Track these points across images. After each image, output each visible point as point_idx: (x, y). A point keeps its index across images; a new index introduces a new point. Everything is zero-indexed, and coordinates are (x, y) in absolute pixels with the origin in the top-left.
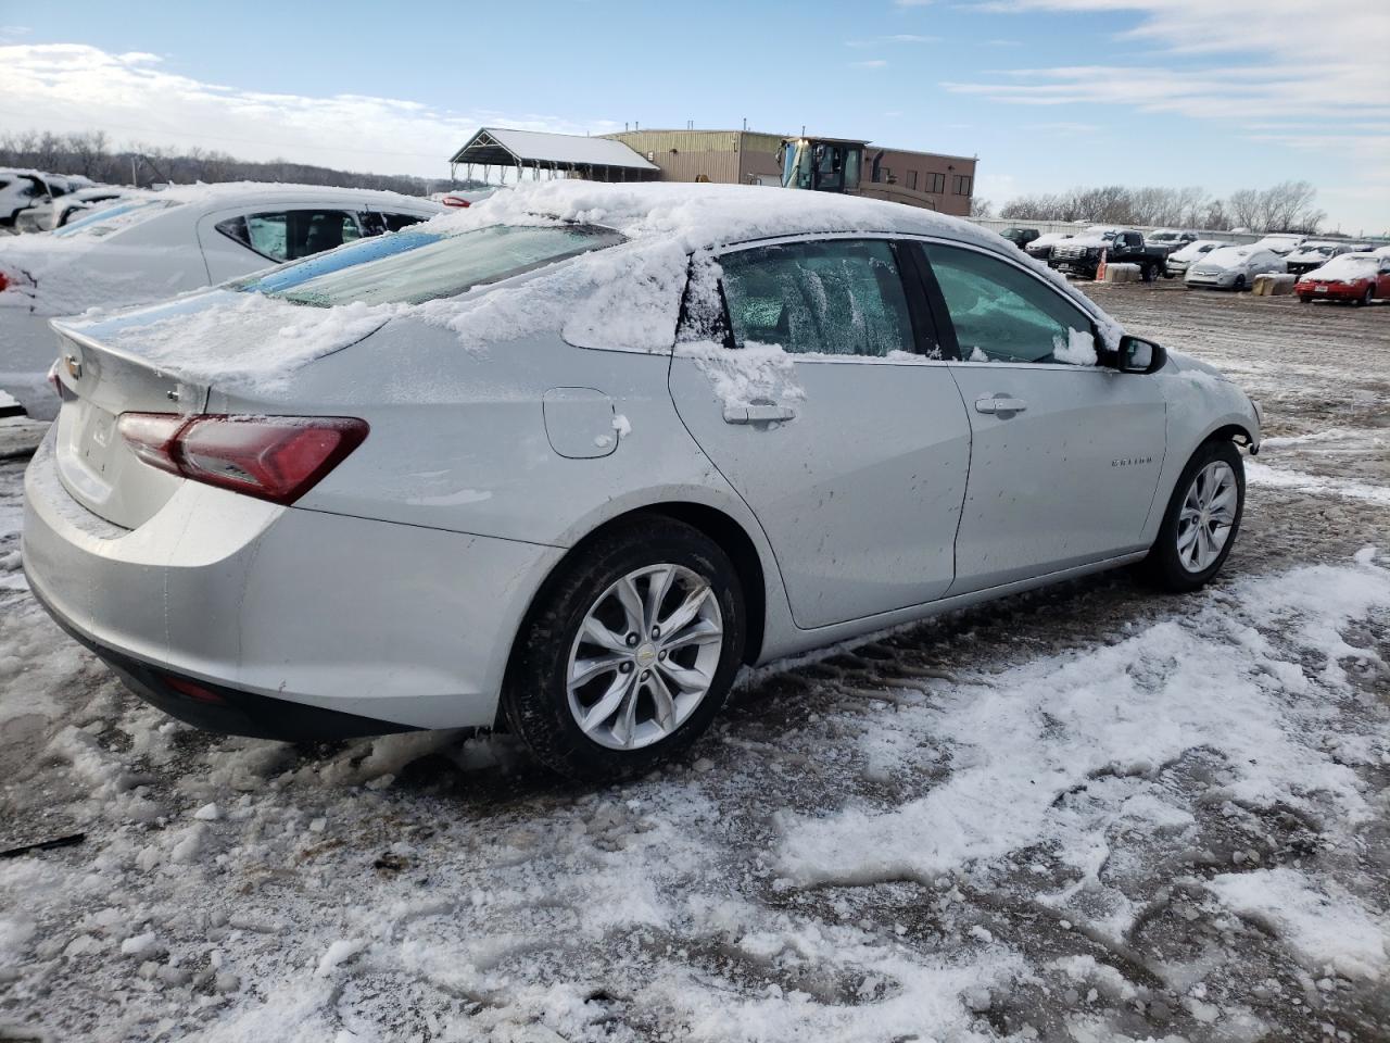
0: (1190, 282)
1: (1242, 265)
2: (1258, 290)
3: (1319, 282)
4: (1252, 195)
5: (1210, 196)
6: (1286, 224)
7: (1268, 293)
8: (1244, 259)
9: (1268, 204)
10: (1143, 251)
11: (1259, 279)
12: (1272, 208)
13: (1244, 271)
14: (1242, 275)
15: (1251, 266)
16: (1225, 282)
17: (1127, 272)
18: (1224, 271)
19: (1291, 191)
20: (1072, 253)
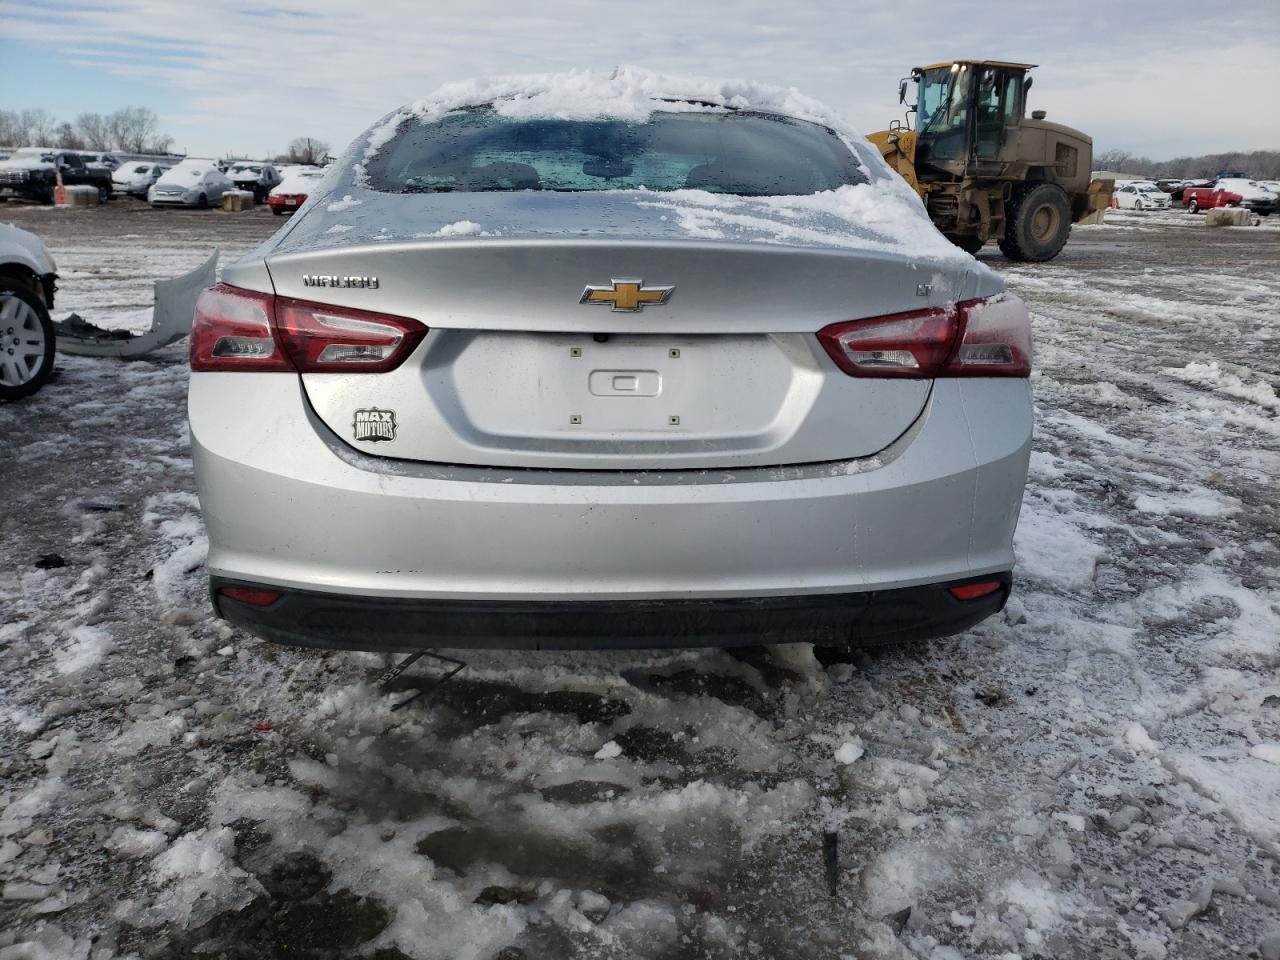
0: (156, 201)
1: (200, 184)
2: (229, 206)
3: (286, 196)
4: (97, 118)
5: (54, 119)
6: (139, 147)
7: (238, 207)
8: (199, 179)
9: (116, 126)
10: (87, 172)
11: (226, 197)
12: (121, 132)
13: (203, 189)
14: (203, 193)
15: (208, 184)
16: (190, 201)
17: (86, 194)
18: (187, 190)
19: (135, 116)
20: (13, 177)
